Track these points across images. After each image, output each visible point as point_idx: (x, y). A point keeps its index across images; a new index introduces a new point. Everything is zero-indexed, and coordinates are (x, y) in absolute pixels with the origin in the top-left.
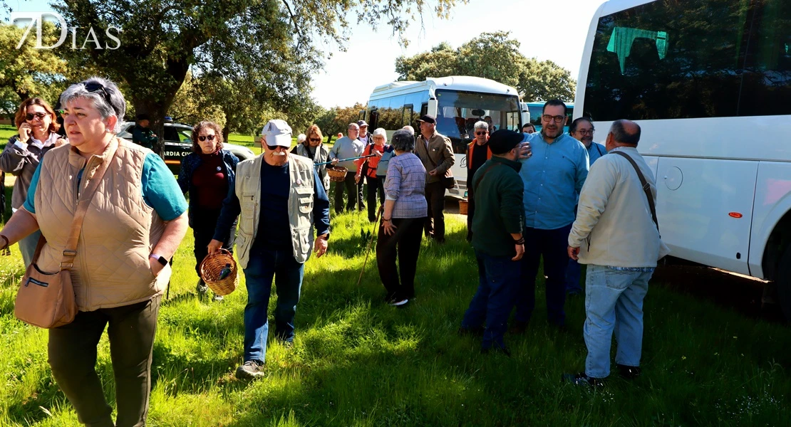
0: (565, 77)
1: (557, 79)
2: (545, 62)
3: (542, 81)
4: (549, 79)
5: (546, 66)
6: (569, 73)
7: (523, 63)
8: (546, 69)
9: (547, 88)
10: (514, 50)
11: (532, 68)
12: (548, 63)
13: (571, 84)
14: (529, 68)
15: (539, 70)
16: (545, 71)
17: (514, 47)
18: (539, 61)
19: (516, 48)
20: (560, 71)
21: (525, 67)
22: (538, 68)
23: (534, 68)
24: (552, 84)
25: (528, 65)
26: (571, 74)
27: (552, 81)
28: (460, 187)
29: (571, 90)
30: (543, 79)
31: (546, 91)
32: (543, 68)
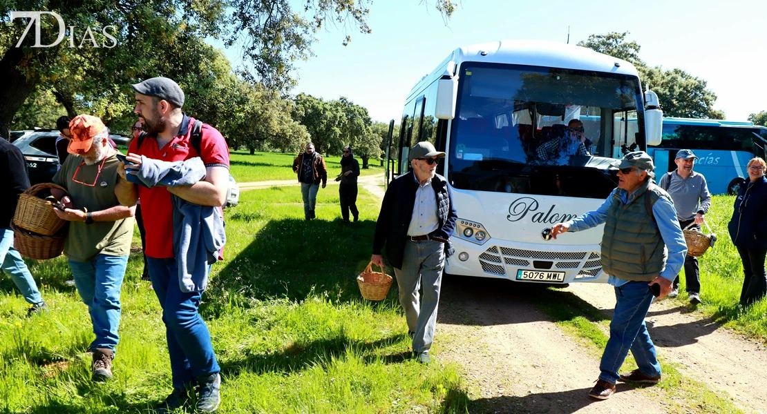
0: (698, 88)
1: (688, 91)
2: (671, 70)
3: (668, 93)
4: (677, 90)
5: (674, 75)
6: (704, 83)
7: (644, 72)
8: (674, 79)
9: (675, 102)
10: (632, 55)
11: (655, 78)
12: (676, 72)
13: (706, 96)
14: (652, 78)
15: (664, 81)
16: (673, 82)
17: (632, 51)
18: (664, 71)
19: (635, 53)
20: (692, 81)
21: (646, 77)
22: (663, 78)
23: (657, 78)
24: (682, 97)
25: (650, 75)
26: (707, 85)
27: (681, 93)
28: (508, 261)
29: (708, 104)
30: (669, 91)
31: (674, 106)
32: (669, 78)
